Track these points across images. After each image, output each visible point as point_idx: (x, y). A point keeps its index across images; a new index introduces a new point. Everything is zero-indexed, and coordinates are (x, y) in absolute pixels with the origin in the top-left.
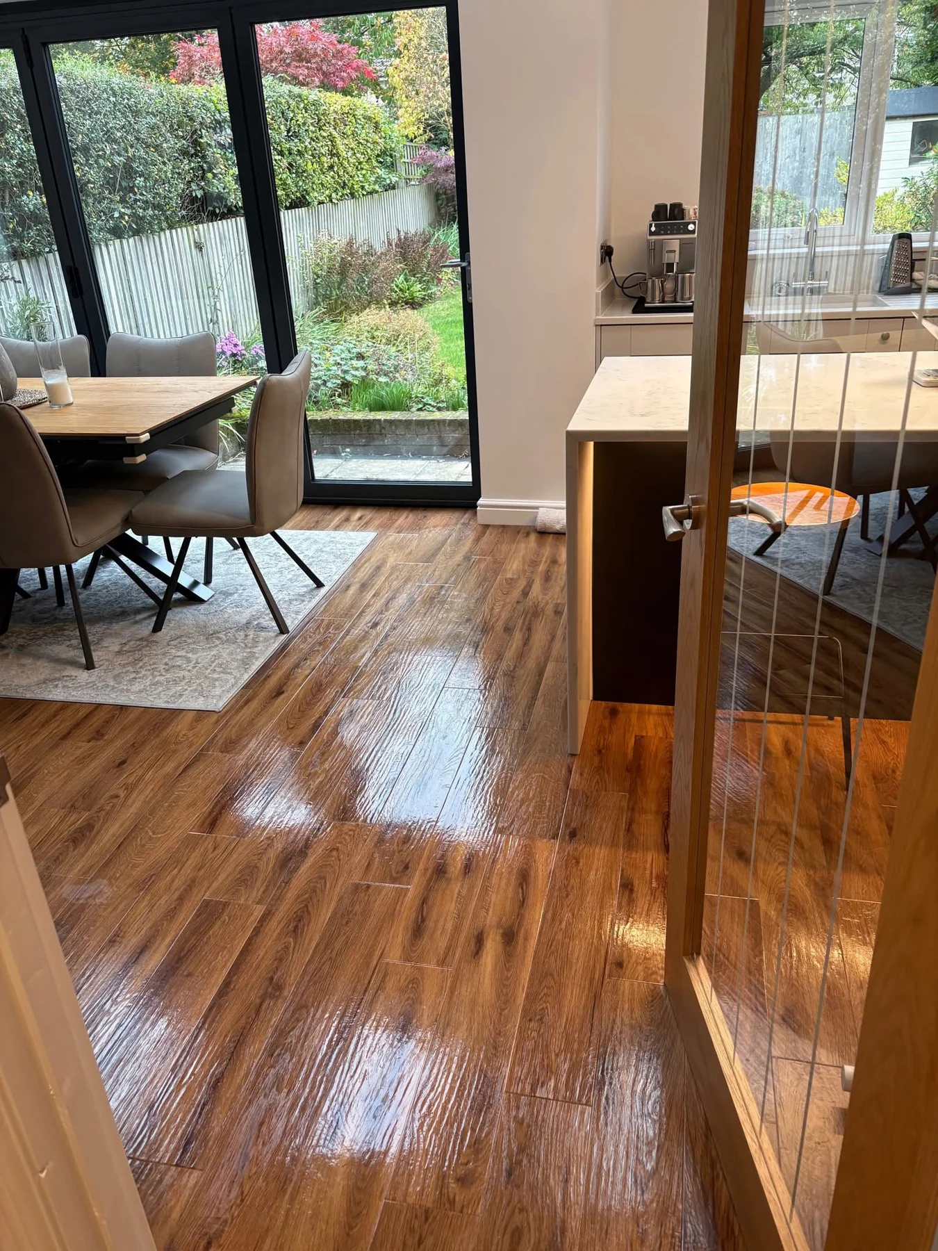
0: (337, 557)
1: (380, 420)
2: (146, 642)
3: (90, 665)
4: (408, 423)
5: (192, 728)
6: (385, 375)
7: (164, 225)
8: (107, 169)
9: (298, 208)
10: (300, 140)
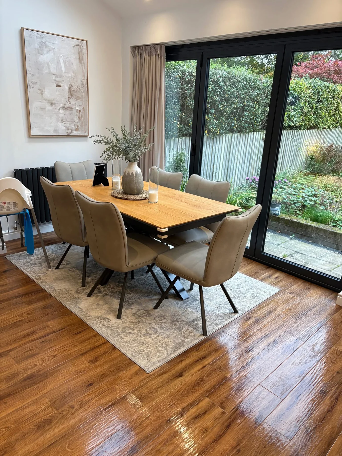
0: (254, 297)
1: (312, 226)
2: (148, 313)
3: (119, 317)
4: (325, 231)
5: (131, 378)
6: (324, 206)
7: (252, 130)
8: (234, 108)
9: (313, 129)
10: (322, 103)
